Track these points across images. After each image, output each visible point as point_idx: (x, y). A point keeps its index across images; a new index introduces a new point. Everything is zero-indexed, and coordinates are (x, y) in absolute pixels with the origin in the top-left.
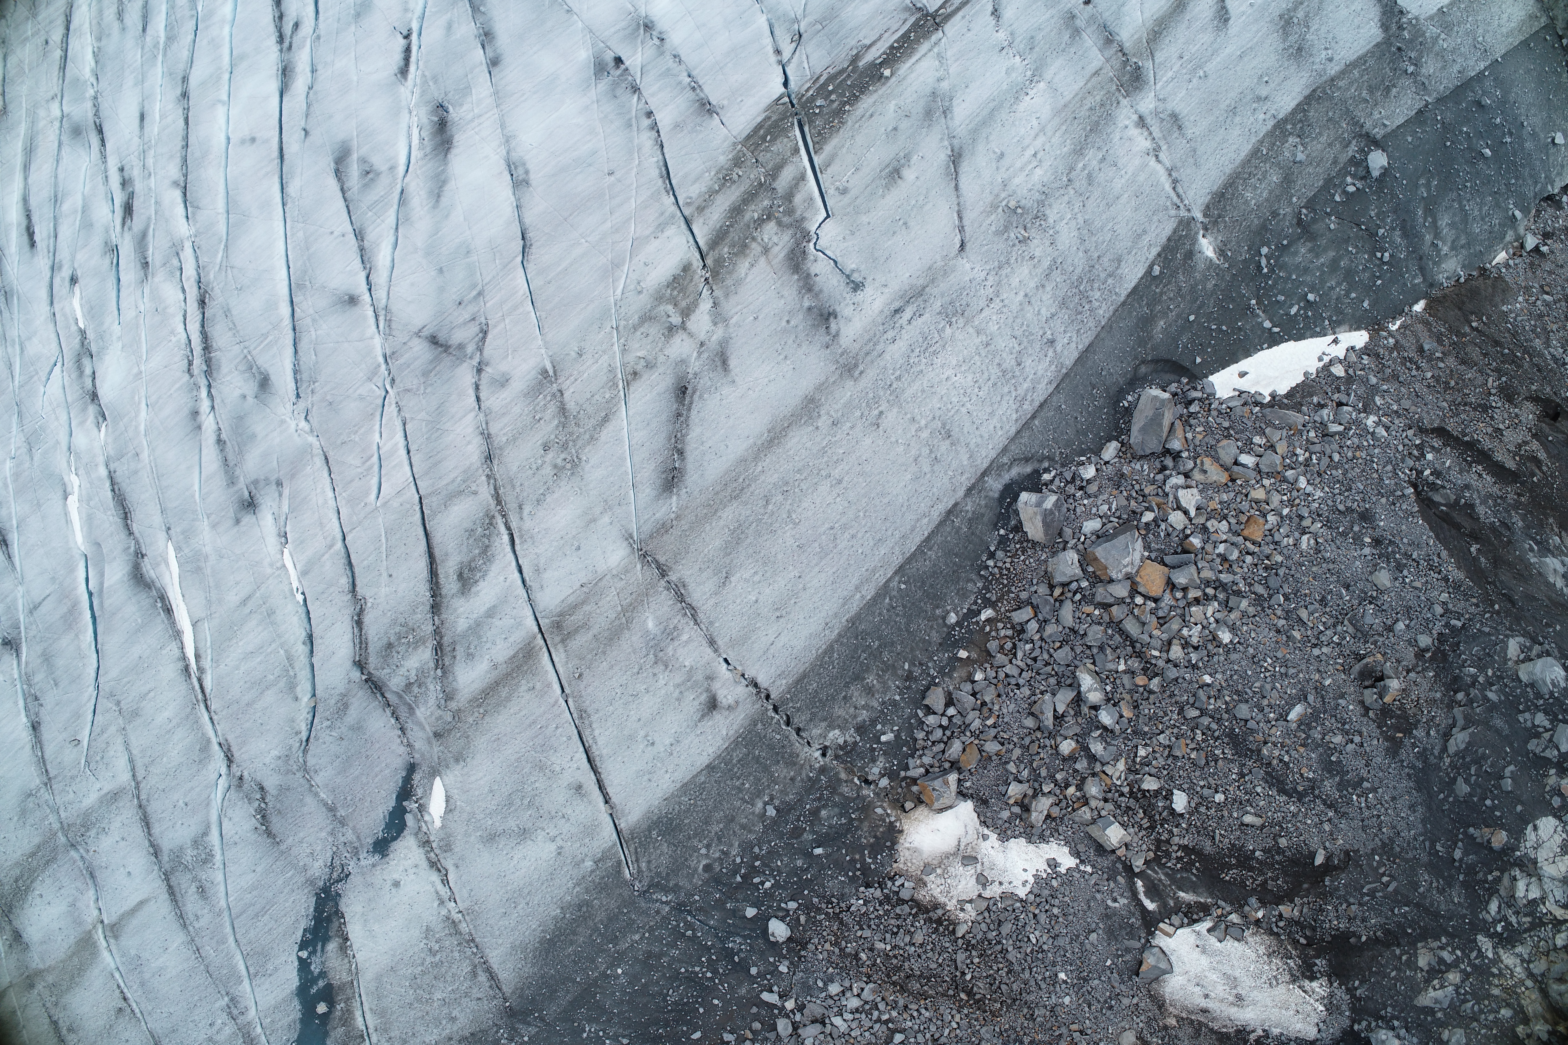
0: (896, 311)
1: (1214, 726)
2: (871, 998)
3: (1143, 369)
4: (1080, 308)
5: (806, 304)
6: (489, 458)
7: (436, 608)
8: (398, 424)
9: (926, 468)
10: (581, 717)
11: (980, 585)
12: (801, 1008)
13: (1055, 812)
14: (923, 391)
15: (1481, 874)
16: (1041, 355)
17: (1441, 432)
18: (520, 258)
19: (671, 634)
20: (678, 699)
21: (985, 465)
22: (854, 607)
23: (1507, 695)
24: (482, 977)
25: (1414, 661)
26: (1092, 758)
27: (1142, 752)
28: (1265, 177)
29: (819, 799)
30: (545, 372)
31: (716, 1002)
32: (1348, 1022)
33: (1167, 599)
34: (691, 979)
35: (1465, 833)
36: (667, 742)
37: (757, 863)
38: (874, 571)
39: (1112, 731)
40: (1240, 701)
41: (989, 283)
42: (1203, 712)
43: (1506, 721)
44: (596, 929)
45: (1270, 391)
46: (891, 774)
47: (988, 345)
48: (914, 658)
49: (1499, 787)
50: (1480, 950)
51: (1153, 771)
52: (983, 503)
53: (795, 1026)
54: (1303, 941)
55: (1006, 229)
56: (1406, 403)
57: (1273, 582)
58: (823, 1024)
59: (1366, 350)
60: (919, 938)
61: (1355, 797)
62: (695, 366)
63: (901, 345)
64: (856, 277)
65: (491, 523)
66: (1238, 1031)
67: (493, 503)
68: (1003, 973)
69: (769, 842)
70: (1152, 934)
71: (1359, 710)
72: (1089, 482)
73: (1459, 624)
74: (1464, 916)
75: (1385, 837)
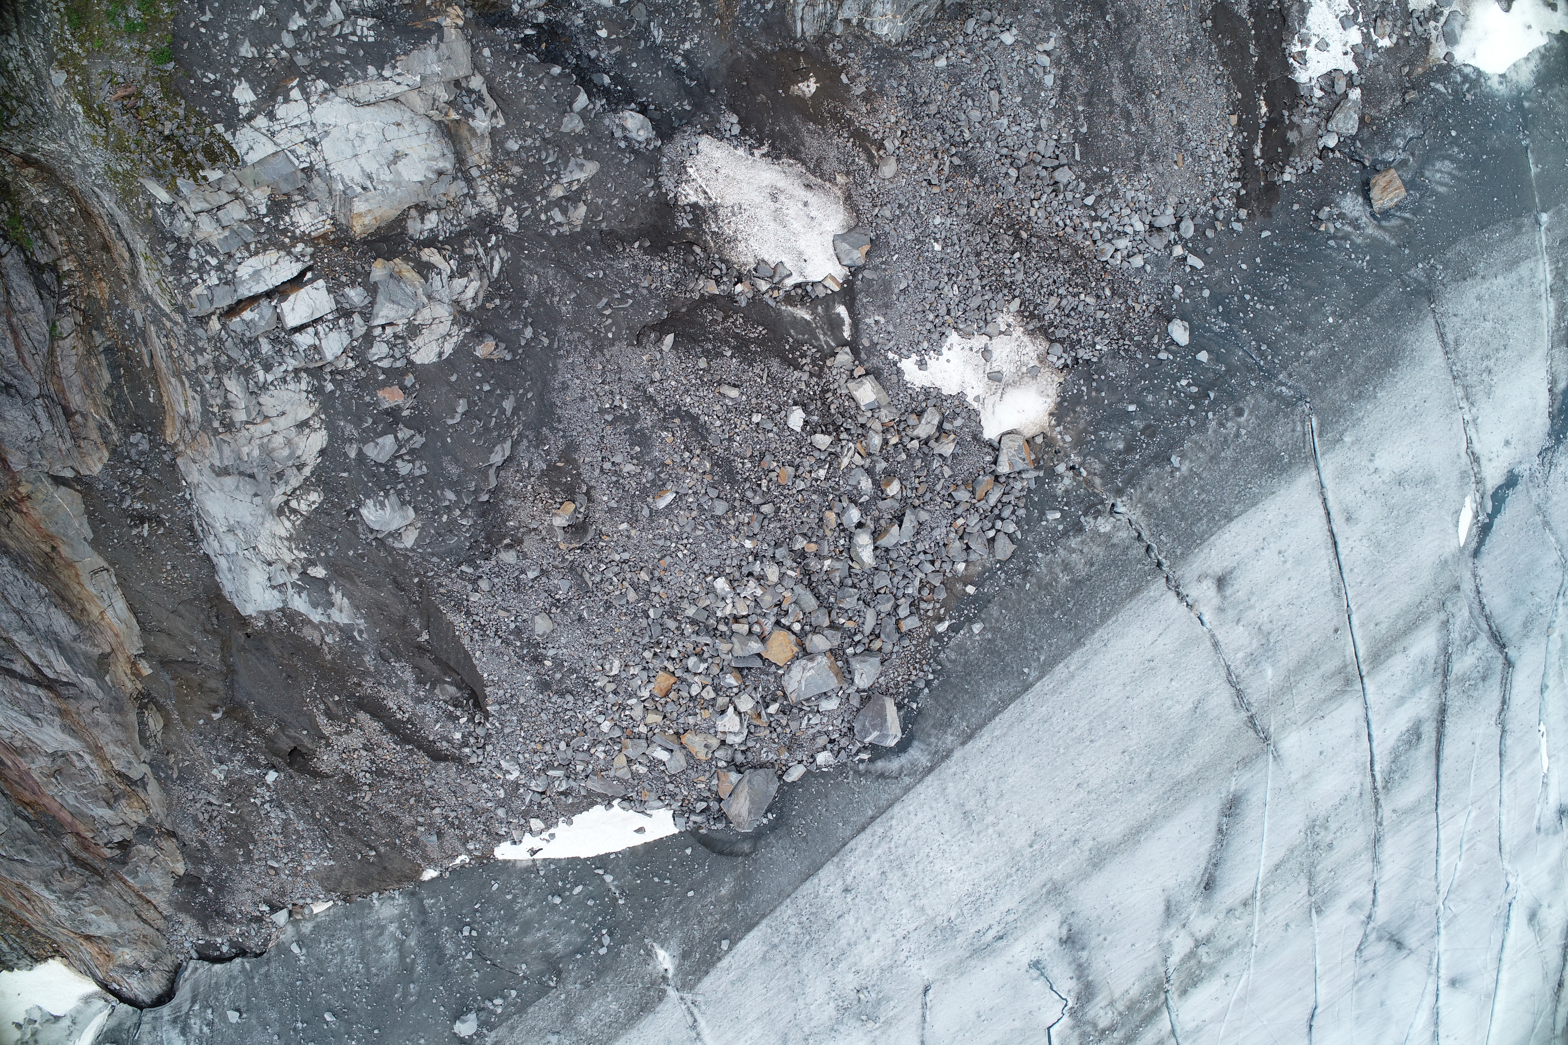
0: (1001, 938)
1: (749, 494)
2: (1107, 246)
3: (746, 847)
4: (812, 918)
5: (1085, 954)
6: (1377, 841)
7: (1443, 710)
8: (1441, 876)
9: (992, 786)
10: (1339, 590)
11: (942, 655)
12: (1169, 245)
13: (912, 419)
14: (986, 861)
15: (507, 306)
16: (859, 879)
17: (438, 756)
18: (1318, 1011)
19: (1252, 660)
20: (1252, 593)
21: (929, 778)
22: (1076, 658)
23: (434, 495)
24: (1450, 338)
25: (526, 538)
26: (870, 472)
27: (822, 473)
28: (594, 1021)
29: (1124, 463)
30: (1319, 912)
31: (1244, 266)
32: (666, 150)
33: (768, 624)
34: (1265, 296)
35: (515, 354)
36: (1266, 552)
37: (1192, 407)
38: (1054, 691)
39: (852, 501)
40: (719, 517)
41: (905, 953)
42: (757, 508)
43: (443, 469)
44: (1348, 369)
45: (612, 810)
46: (1052, 474)
47: (914, 896)
48: (1018, 593)
49: (474, 403)
50: (519, 216)
51: (817, 454)
52: (933, 740)
53: (1176, 227)
54: (698, 250)
55: (879, 1002)
56: (472, 788)
57: (656, 630)
58: (1151, 225)
59: (499, 839)
60: (1054, 301)
61: (625, 406)
62: (1194, 908)
63: (1002, 906)
64: (1034, 973)
65: (1388, 782)
66: (778, 158)
67: (1382, 801)
68: (985, 255)
69: (1178, 427)
70: (846, 281)
71: (596, 494)
72: (824, 748)
73: (464, 568)
74: (528, 257)
75: (599, 359)
